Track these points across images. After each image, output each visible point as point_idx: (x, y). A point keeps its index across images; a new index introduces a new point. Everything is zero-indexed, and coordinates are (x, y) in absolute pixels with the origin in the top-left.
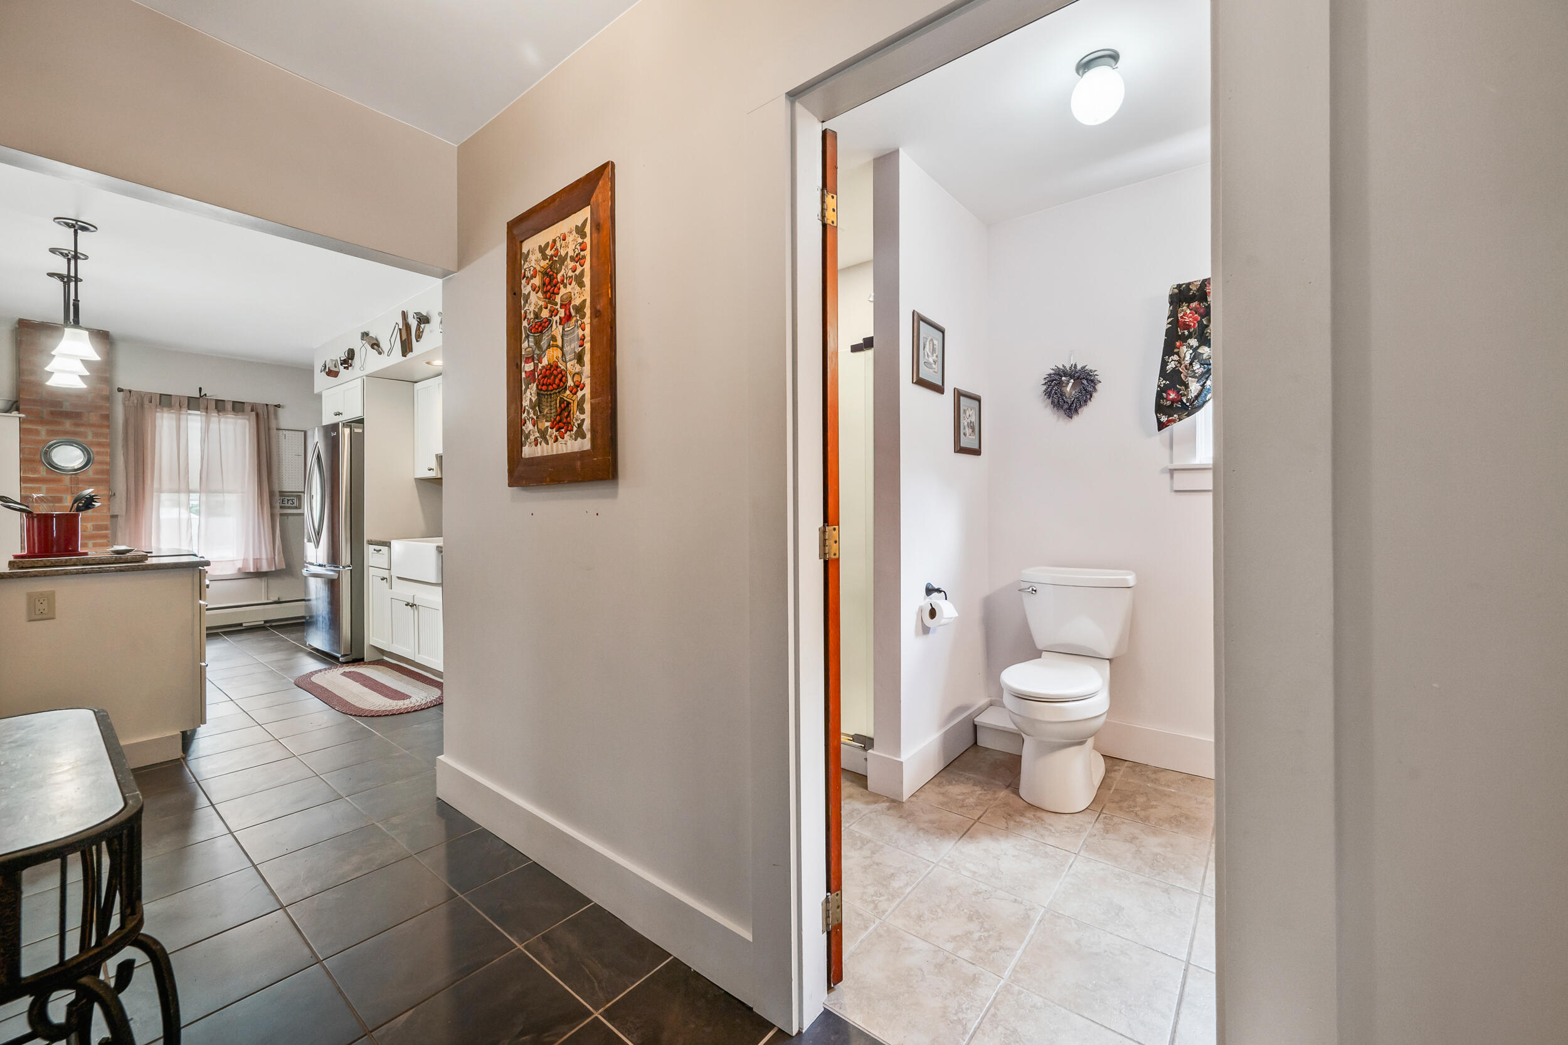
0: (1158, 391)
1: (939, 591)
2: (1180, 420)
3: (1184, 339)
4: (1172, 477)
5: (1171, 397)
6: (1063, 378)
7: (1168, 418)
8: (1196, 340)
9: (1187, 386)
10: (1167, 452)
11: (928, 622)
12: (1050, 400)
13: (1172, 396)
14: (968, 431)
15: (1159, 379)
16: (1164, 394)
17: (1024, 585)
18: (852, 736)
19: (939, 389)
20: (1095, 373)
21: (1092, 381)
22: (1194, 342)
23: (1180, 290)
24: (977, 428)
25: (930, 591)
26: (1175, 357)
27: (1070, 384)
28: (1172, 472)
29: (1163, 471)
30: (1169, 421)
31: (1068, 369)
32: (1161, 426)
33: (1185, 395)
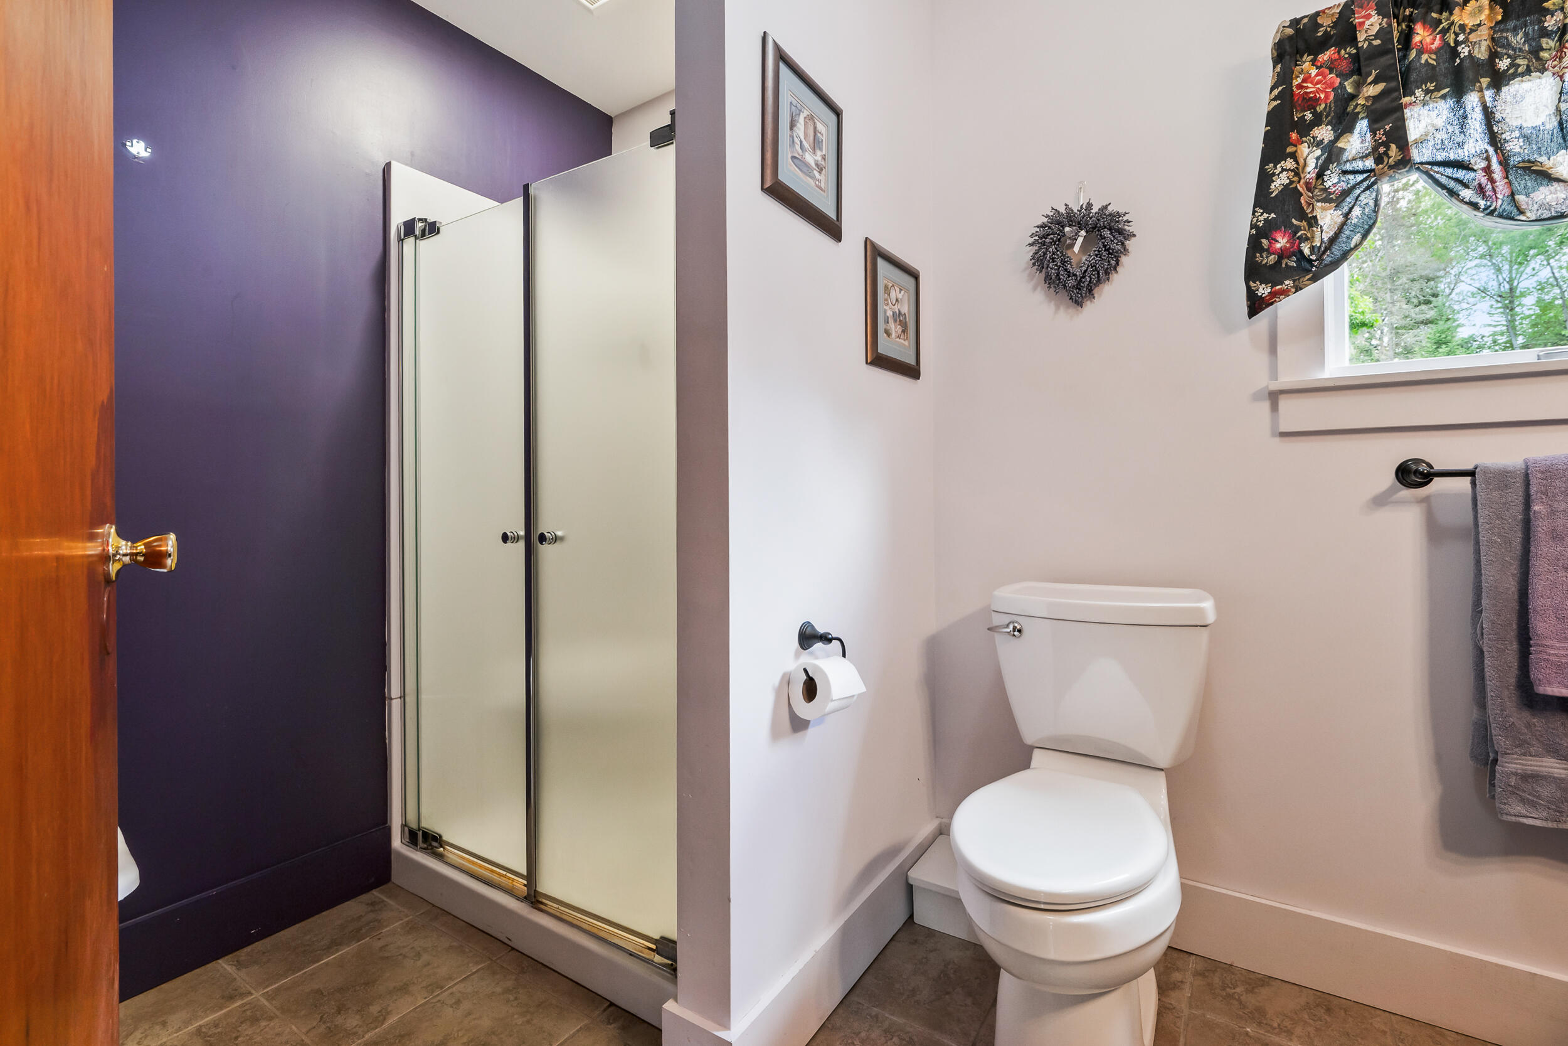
0: (1250, 236)
1: (826, 639)
2: (1298, 289)
3: (1305, 129)
4: (1275, 407)
5: (1278, 246)
6: (1067, 229)
7: (1272, 287)
8: (1329, 127)
9: (1313, 222)
10: (1263, 358)
11: (804, 710)
12: (1043, 275)
13: (1282, 242)
14: (895, 329)
15: (1254, 212)
16: (1265, 242)
17: (998, 620)
18: (655, 941)
19: (832, 229)
20: (1125, 218)
21: (1121, 232)
22: (1324, 133)
23: (1297, 31)
24: (912, 326)
25: (808, 637)
26: (1289, 164)
27: (1080, 240)
28: (1274, 397)
29: (1256, 397)
30: (1273, 294)
31: (1075, 211)
32: (1256, 305)
33: (1307, 239)
